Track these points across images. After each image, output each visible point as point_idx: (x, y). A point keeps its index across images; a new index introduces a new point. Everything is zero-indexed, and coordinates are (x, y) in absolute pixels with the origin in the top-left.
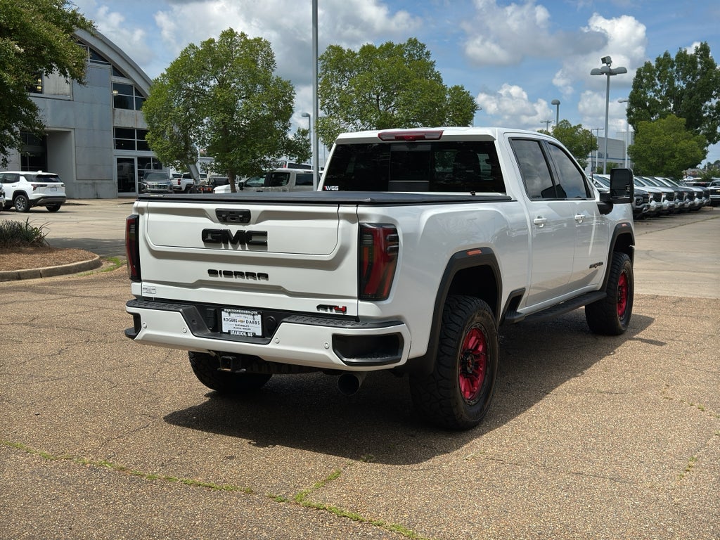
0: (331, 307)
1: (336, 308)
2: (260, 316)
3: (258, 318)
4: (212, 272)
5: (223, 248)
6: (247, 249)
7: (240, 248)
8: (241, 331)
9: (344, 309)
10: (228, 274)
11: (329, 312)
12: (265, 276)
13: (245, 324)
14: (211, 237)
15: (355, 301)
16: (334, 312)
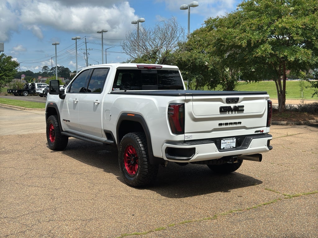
0: (259, 131)
1: (260, 131)
2: (235, 139)
3: (235, 140)
4: (220, 124)
5: (227, 114)
6: (236, 113)
7: (234, 113)
8: (228, 147)
9: (263, 131)
10: (226, 124)
11: (258, 133)
12: (240, 123)
13: (230, 143)
14: (223, 110)
15: (266, 128)
16: (260, 133)
